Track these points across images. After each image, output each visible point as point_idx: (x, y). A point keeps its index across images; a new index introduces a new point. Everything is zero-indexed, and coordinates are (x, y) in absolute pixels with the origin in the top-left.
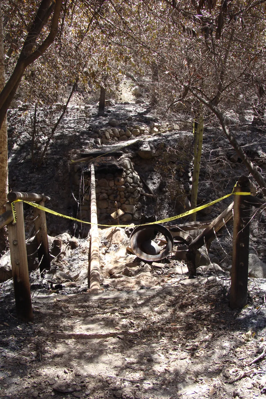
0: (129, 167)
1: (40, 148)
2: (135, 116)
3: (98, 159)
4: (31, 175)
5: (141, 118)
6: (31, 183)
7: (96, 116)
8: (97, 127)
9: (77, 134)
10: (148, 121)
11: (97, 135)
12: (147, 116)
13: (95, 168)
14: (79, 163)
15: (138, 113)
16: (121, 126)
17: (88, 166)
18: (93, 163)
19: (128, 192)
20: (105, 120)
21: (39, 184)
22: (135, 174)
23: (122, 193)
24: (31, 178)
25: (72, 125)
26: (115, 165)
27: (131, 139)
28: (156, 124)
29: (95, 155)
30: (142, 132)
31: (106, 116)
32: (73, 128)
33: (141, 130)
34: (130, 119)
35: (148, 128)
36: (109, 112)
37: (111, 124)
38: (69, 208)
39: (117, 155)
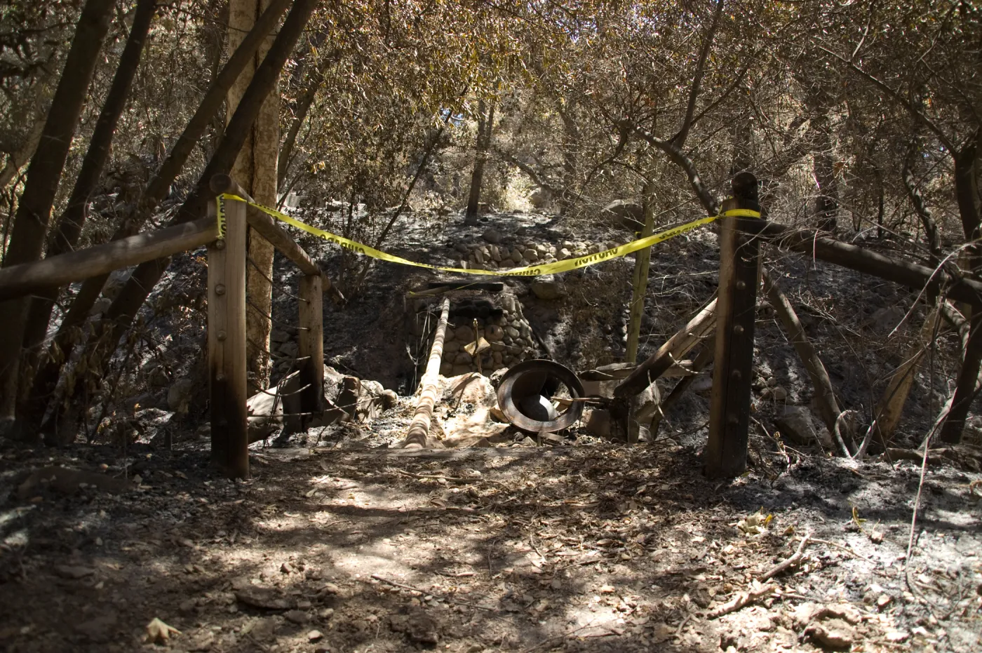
0: (514, 309)
1: (356, 269)
2: (530, 228)
3: (458, 294)
4: (335, 314)
5: (543, 232)
6: (334, 329)
7: (461, 226)
8: (462, 241)
9: (426, 250)
10: (552, 238)
11: (461, 256)
12: (553, 229)
13: (451, 305)
14: (424, 297)
15: (537, 224)
16: (505, 242)
17: (439, 301)
18: (449, 297)
19: (508, 354)
20: (476, 232)
21: (349, 332)
22: (525, 323)
23: (498, 354)
24: (336, 320)
25: (417, 237)
26: (487, 303)
27: (521, 266)
28: (567, 243)
29: (453, 286)
30: (542, 255)
31: (479, 225)
32: (418, 241)
33: (539, 252)
34: (522, 231)
35: (553, 249)
36: (486, 220)
37: (487, 239)
38: (400, 376)
39: (493, 288)
